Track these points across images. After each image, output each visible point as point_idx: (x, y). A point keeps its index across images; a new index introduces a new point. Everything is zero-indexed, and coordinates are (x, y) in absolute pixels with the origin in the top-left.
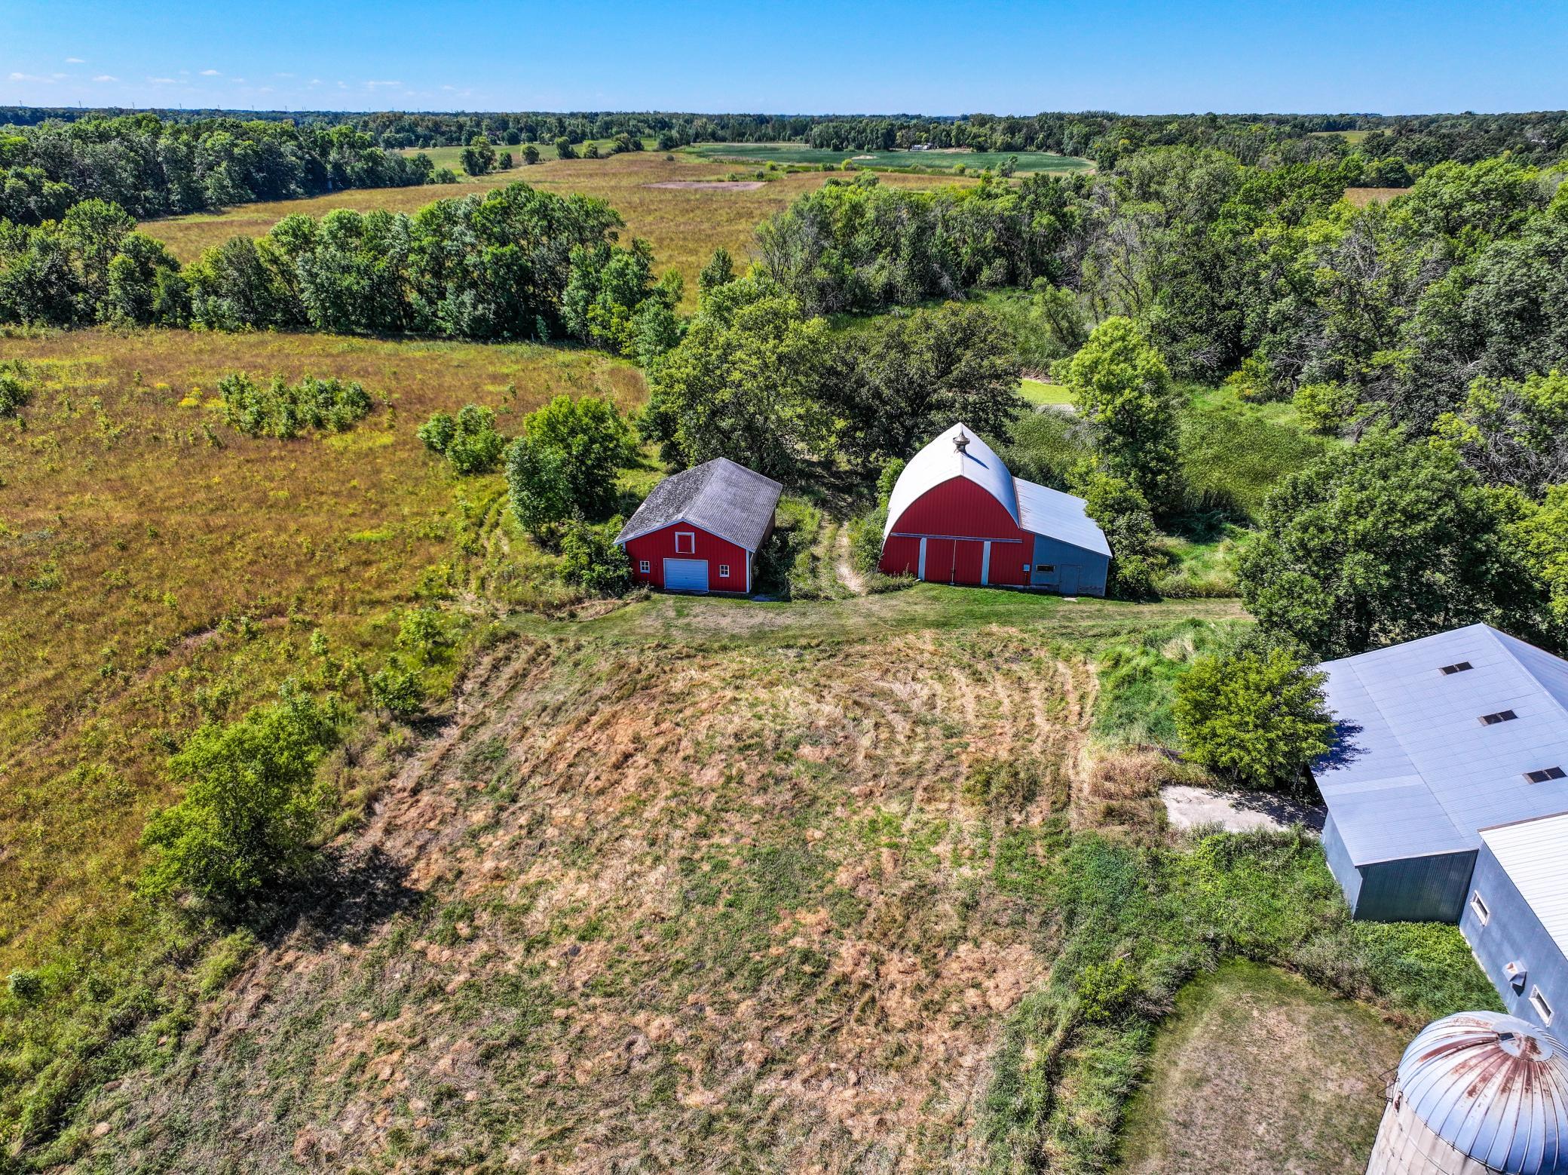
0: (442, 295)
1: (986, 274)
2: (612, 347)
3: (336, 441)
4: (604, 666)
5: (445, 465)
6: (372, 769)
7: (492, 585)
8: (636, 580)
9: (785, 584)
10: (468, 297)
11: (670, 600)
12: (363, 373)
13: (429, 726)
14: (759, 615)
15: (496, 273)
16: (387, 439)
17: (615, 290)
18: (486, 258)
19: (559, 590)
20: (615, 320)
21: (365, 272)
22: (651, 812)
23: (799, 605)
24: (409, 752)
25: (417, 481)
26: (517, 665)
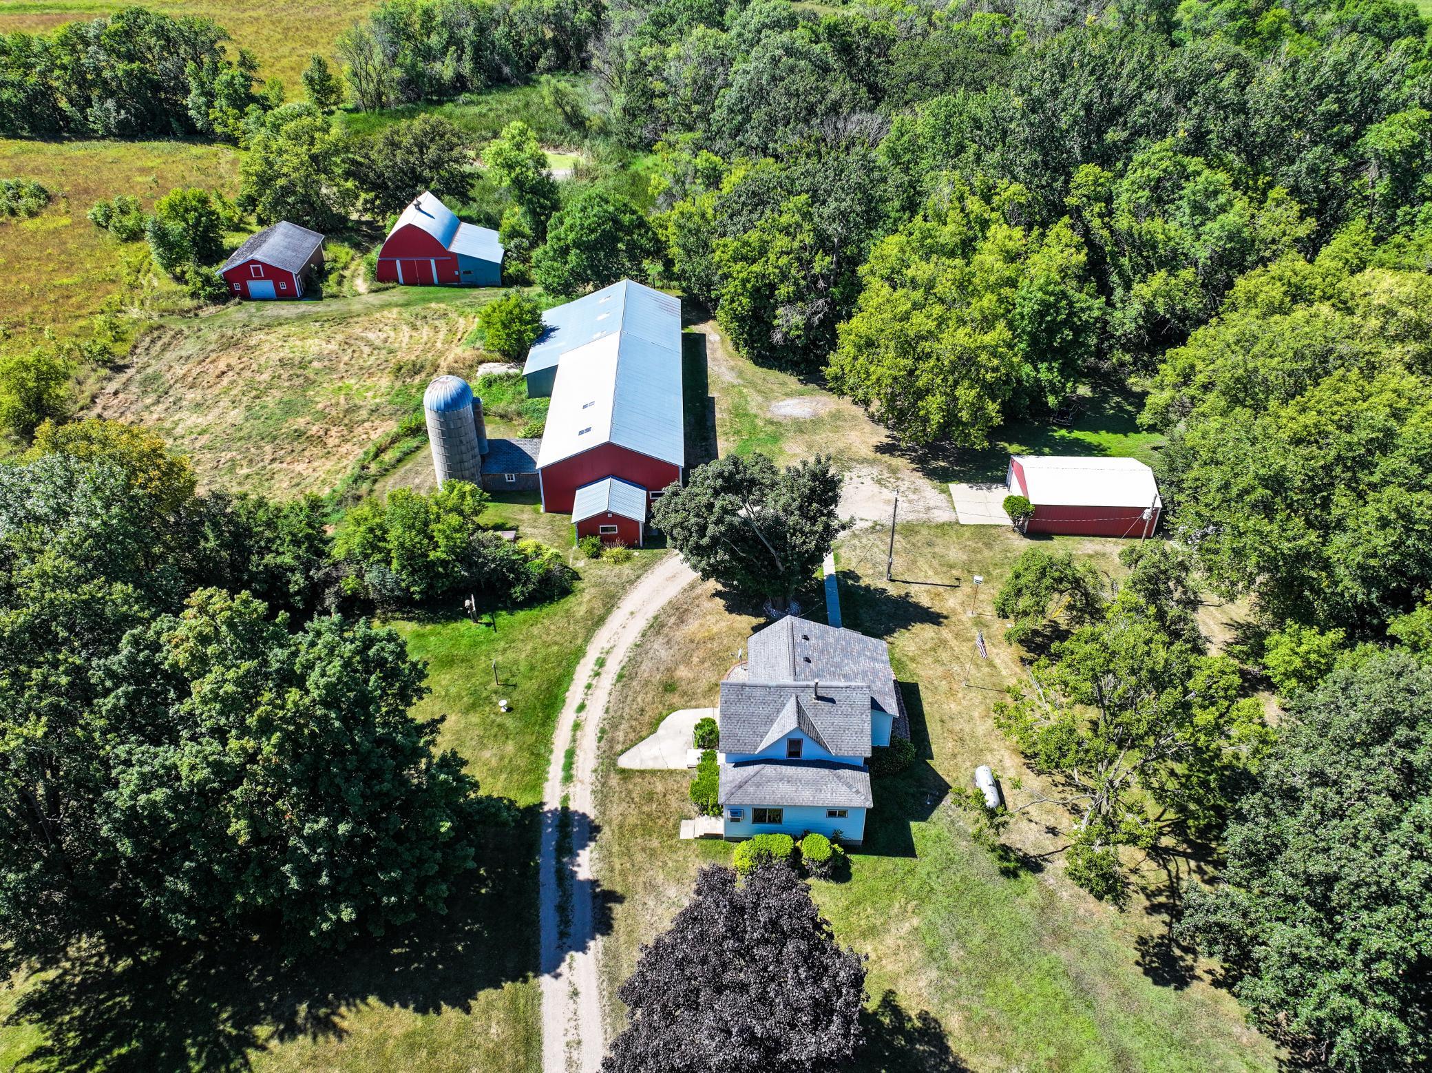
0: (89, 102)
1: (542, 62)
2: (231, 140)
3: (29, 224)
4: (213, 337)
5: (110, 236)
6: (90, 387)
7: (148, 303)
8: (231, 295)
9: (320, 291)
10: (110, 104)
11: (254, 304)
12: (36, 171)
13: (119, 369)
14: (304, 307)
15: (129, 84)
16: (66, 221)
17: (228, 97)
18: (120, 73)
19: (188, 303)
20: (231, 121)
21: (20, 86)
22: (233, 392)
23: (327, 301)
24: (110, 379)
25: (93, 248)
26: (166, 339)
